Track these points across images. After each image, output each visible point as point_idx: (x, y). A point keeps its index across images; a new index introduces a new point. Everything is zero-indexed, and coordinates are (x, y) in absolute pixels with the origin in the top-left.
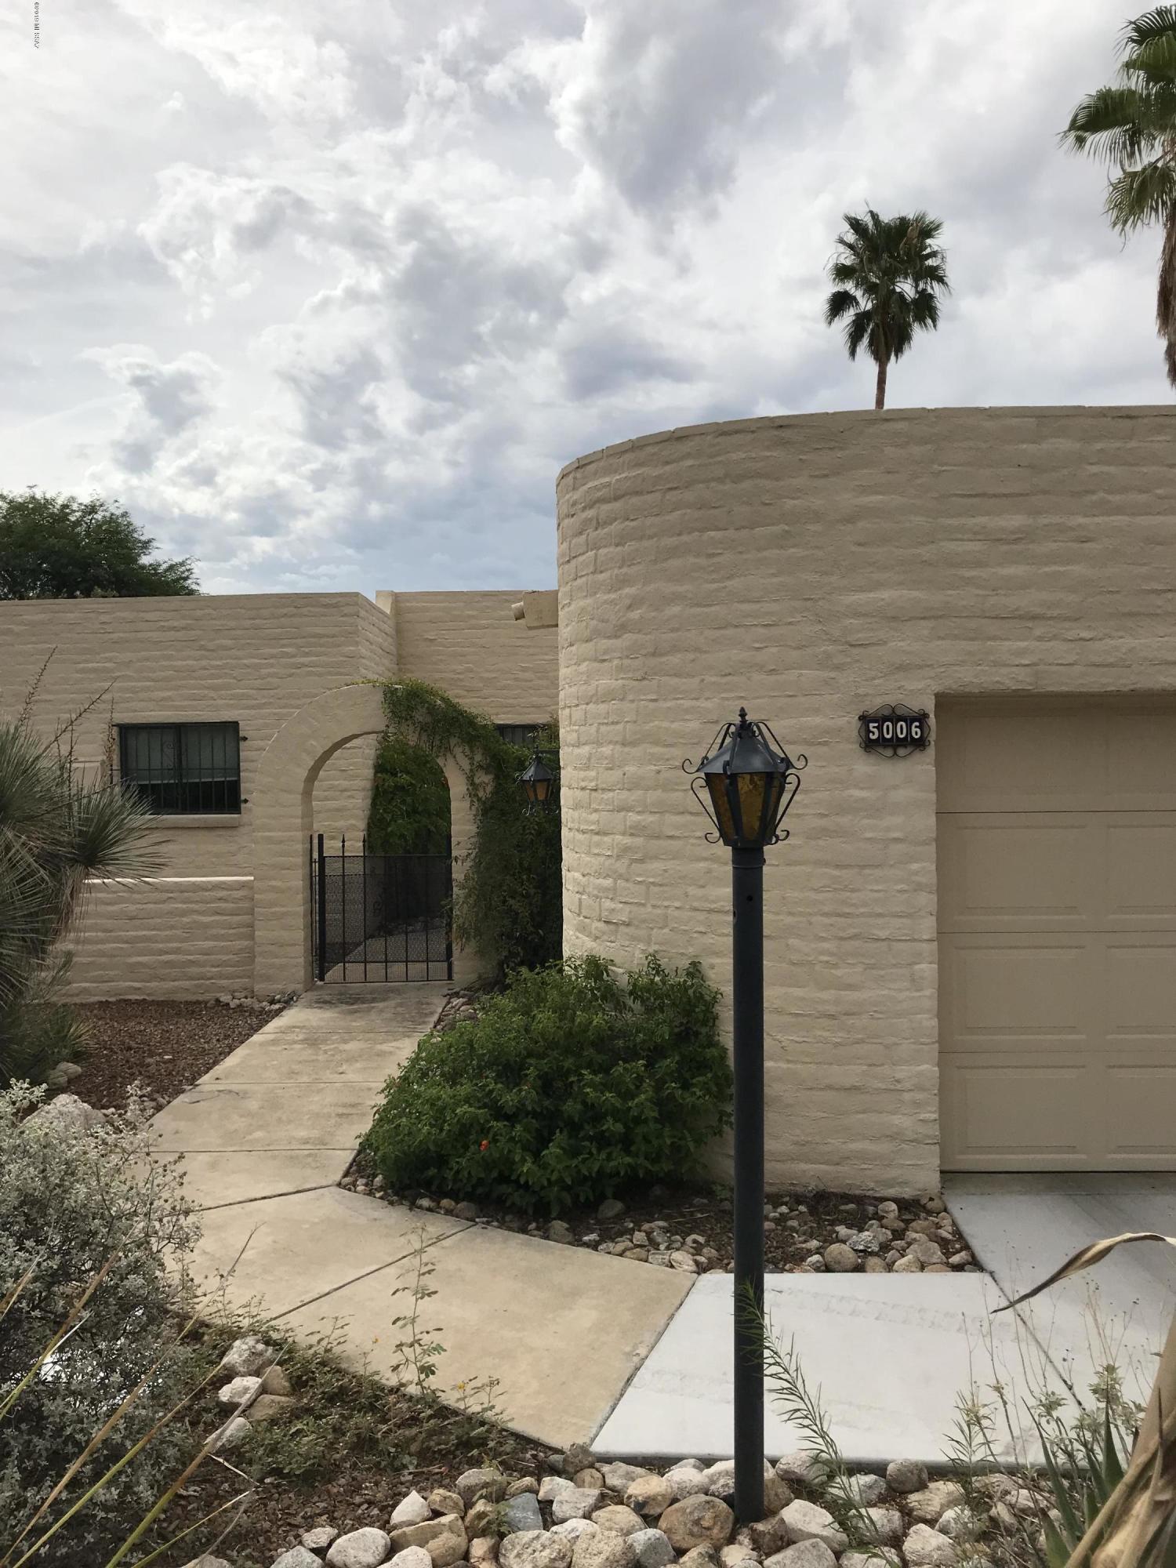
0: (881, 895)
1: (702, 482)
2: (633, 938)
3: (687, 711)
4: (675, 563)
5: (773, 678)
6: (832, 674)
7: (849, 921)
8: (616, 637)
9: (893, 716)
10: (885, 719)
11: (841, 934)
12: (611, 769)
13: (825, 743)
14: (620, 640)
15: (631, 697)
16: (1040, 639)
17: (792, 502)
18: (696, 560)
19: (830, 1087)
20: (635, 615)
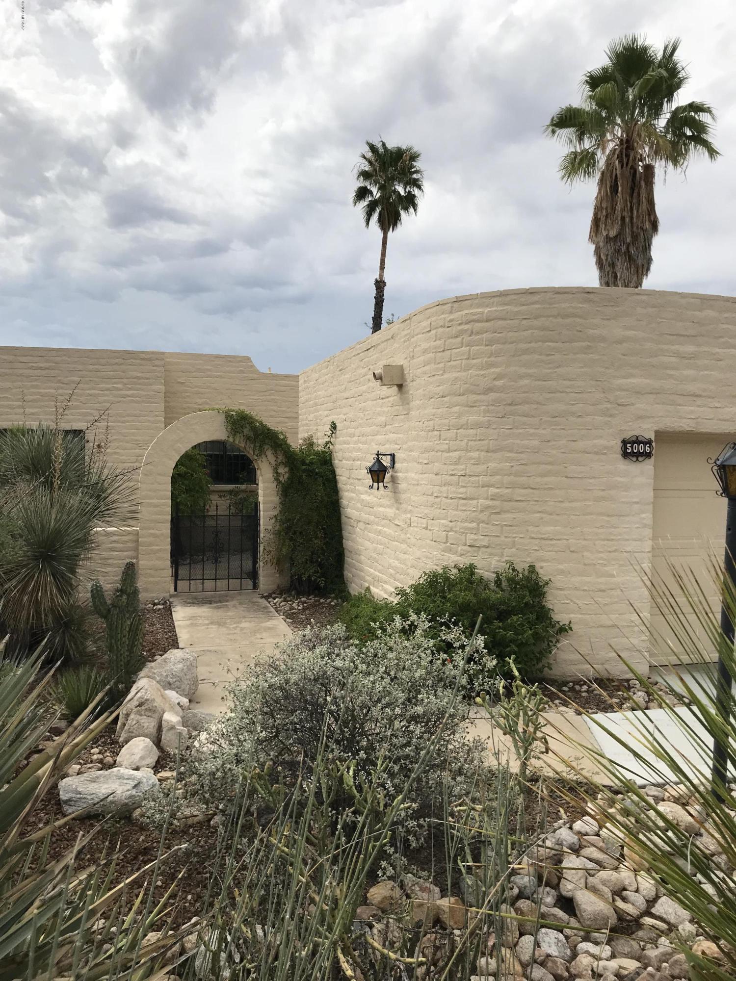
0: (628, 530)
1: (544, 317)
2: (491, 554)
3: (531, 435)
4: (526, 357)
5: (580, 420)
6: (609, 419)
7: (613, 542)
8: (484, 394)
9: (637, 441)
10: (633, 442)
11: (609, 550)
12: (477, 464)
13: (605, 454)
14: (488, 396)
15: (494, 426)
16: (699, 406)
17: (592, 331)
18: (540, 357)
19: (601, 626)
20: (499, 383)
